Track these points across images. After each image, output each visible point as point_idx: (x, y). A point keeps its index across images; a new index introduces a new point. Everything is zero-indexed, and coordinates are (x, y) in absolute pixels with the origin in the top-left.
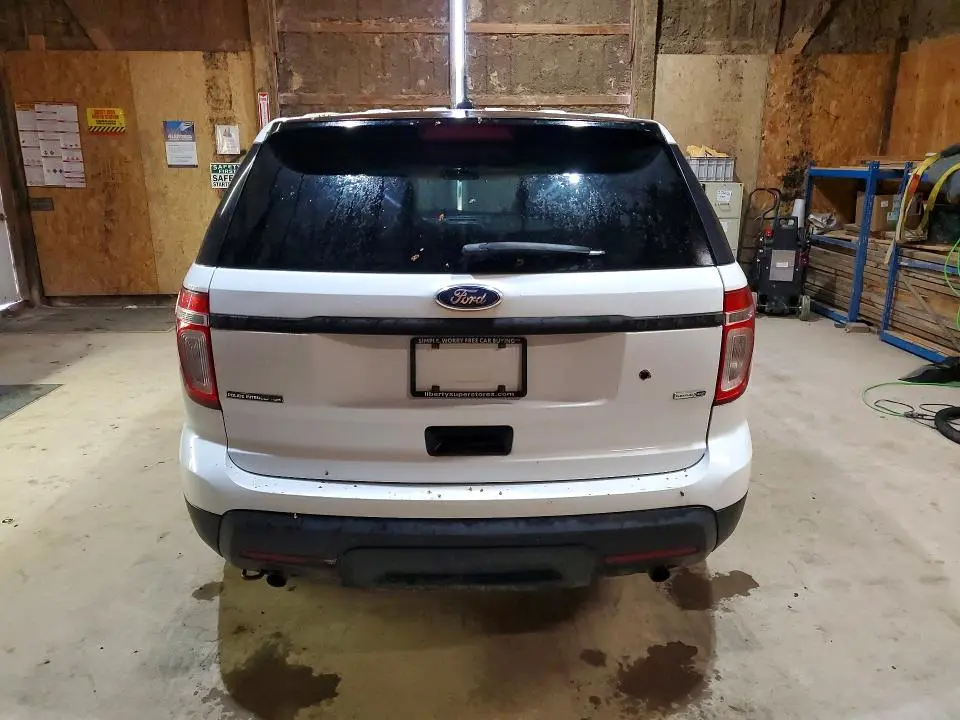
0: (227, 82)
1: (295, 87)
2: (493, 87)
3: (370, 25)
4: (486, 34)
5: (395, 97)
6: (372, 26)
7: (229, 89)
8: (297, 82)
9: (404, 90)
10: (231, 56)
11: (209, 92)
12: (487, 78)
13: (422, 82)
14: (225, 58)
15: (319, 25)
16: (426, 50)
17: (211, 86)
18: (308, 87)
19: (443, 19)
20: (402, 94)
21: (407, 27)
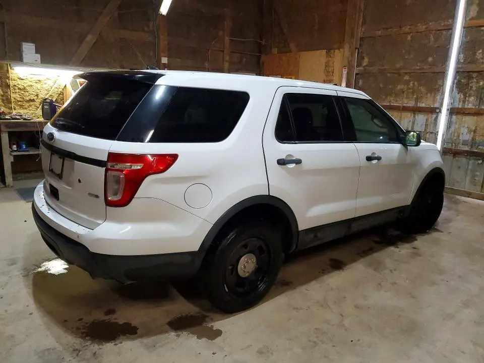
0: (333, 64)
1: (364, 64)
2: (477, 59)
3: (406, 29)
4: (477, 27)
5: (413, 68)
6: (407, 30)
7: (333, 66)
8: (366, 62)
9: (419, 64)
10: (337, 51)
11: (325, 69)
12: (474, 54)
13: (430, 59)
14: (334, 52)
15: (380, 32)
16: (436, 41)
17: (327, 65)
18: (370, 64)
19: (450, 21)
20: (418, 66)
21: (427, 28)
